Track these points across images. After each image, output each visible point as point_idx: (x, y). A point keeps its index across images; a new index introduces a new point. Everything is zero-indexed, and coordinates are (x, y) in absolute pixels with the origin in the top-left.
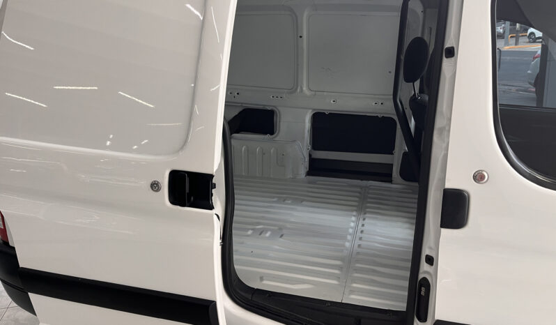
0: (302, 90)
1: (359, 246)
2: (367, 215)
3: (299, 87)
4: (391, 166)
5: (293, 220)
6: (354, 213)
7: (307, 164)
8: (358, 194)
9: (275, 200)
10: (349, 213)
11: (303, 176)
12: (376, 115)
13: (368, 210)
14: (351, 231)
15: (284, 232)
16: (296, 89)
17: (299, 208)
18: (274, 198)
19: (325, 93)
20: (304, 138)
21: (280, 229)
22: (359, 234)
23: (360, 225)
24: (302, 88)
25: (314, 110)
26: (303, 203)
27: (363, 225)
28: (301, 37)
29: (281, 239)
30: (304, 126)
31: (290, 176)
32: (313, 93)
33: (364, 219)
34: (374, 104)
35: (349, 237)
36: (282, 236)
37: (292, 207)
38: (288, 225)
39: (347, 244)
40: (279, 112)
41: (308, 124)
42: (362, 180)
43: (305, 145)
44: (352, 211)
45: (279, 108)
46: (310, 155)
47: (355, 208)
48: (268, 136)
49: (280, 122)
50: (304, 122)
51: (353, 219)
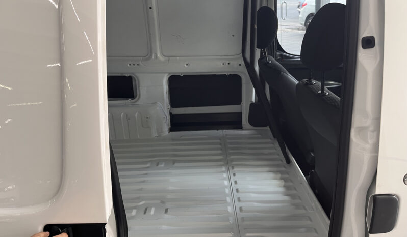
0: (156, 57)
1: (241, 209)
2: (235, 169)
3: (153, 55)
4: (240, 114)
5: (171, 188)
6: (224, 169)
7: (169, 121)
8: (219, 146)
9: (148, 165)
10: (219, 169)
11: (167, 133)
12: (224, 74)
13: (233, 163)
14: (227, 191)
15: (168, 205)
16: (151, 55)
17: (174, 172)
18: (146, 163)
19: (178, 58)
20: (163, 99)
21: (163, 202)
22: (236, 195)
23: (233, 182)
24: (156, 55)
25: (170, 73)
26: (176, 165)
27: (236, 182)
28: (151, 8)
29: (166, 216)
30: (163, 88)
31: (155, 134)
32: (167, 58)
33: (234, 175)
34: (222, 65)
35: (228, 199)
36: (166, 211)
37: (165, 171)
38: (169, 196)
39: (230, 209)
40: (137, 78)
41: (165, 87)
42: (218, 130)
43: (165, 105)
44: (221, 166)
45: (136, 74)
46: (171, 114)
47: (222, 163)
48: (129, 101)
49: (139, 87)
50: (162, 85)
51: (225, 175)
